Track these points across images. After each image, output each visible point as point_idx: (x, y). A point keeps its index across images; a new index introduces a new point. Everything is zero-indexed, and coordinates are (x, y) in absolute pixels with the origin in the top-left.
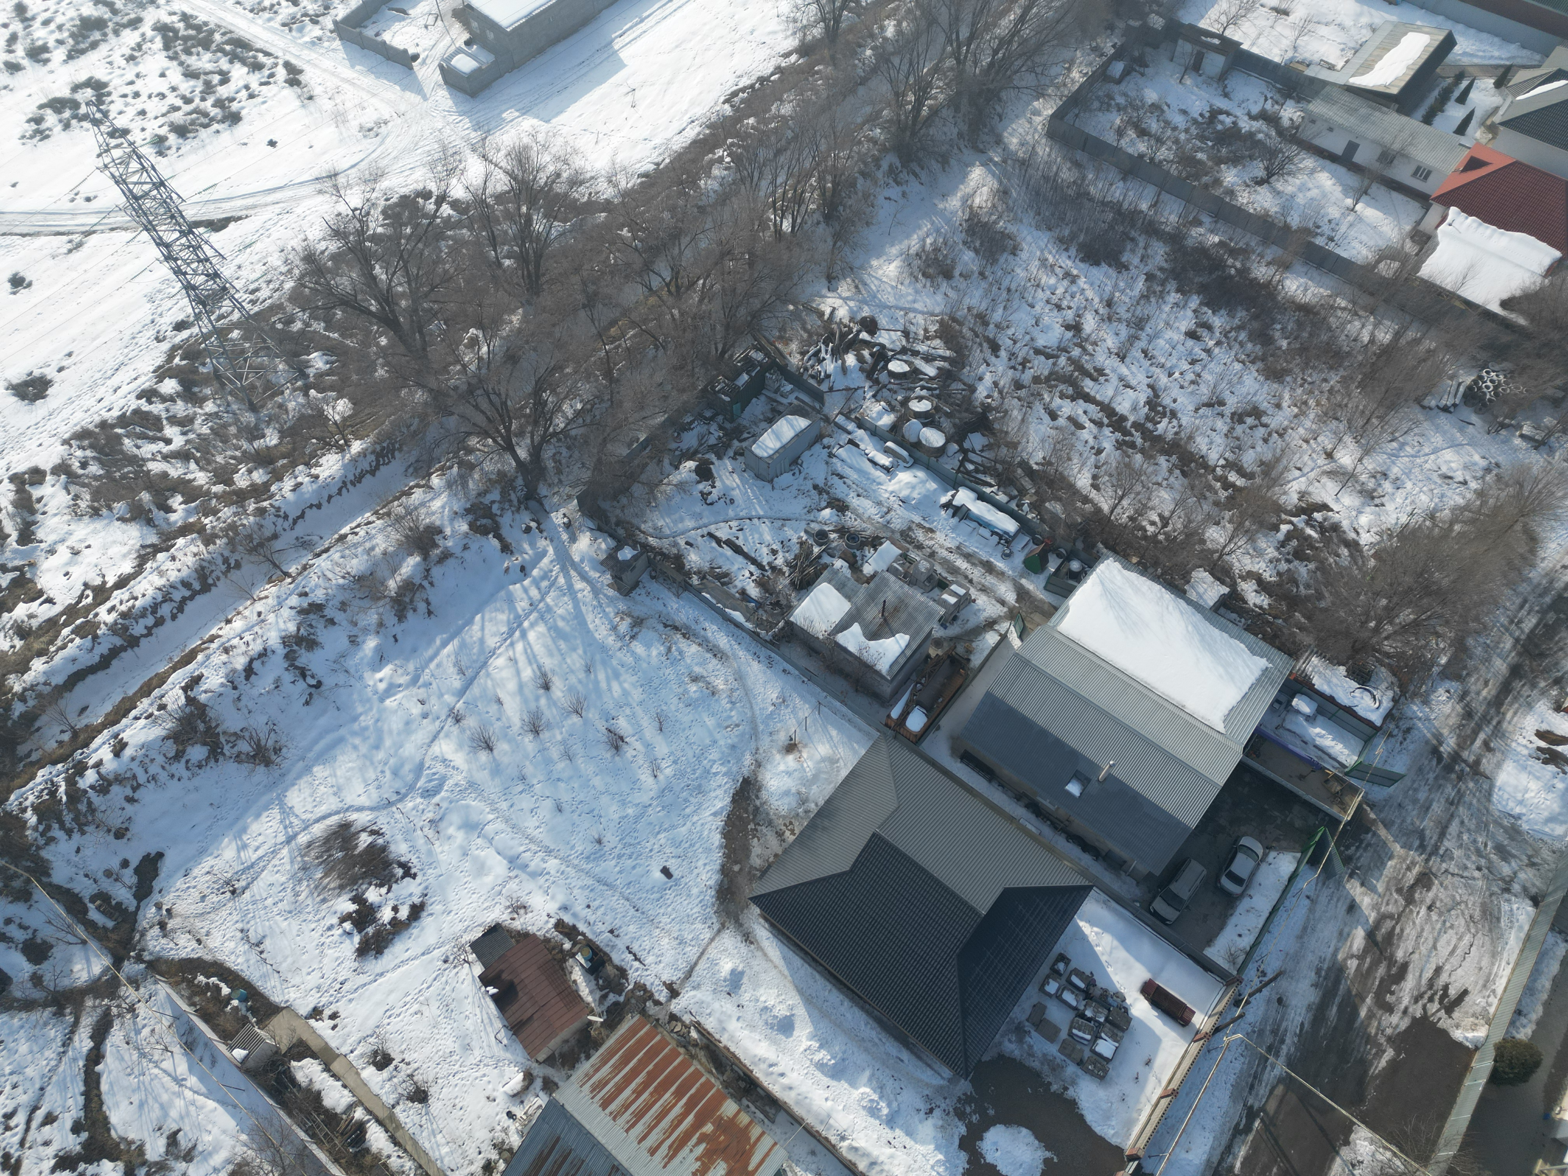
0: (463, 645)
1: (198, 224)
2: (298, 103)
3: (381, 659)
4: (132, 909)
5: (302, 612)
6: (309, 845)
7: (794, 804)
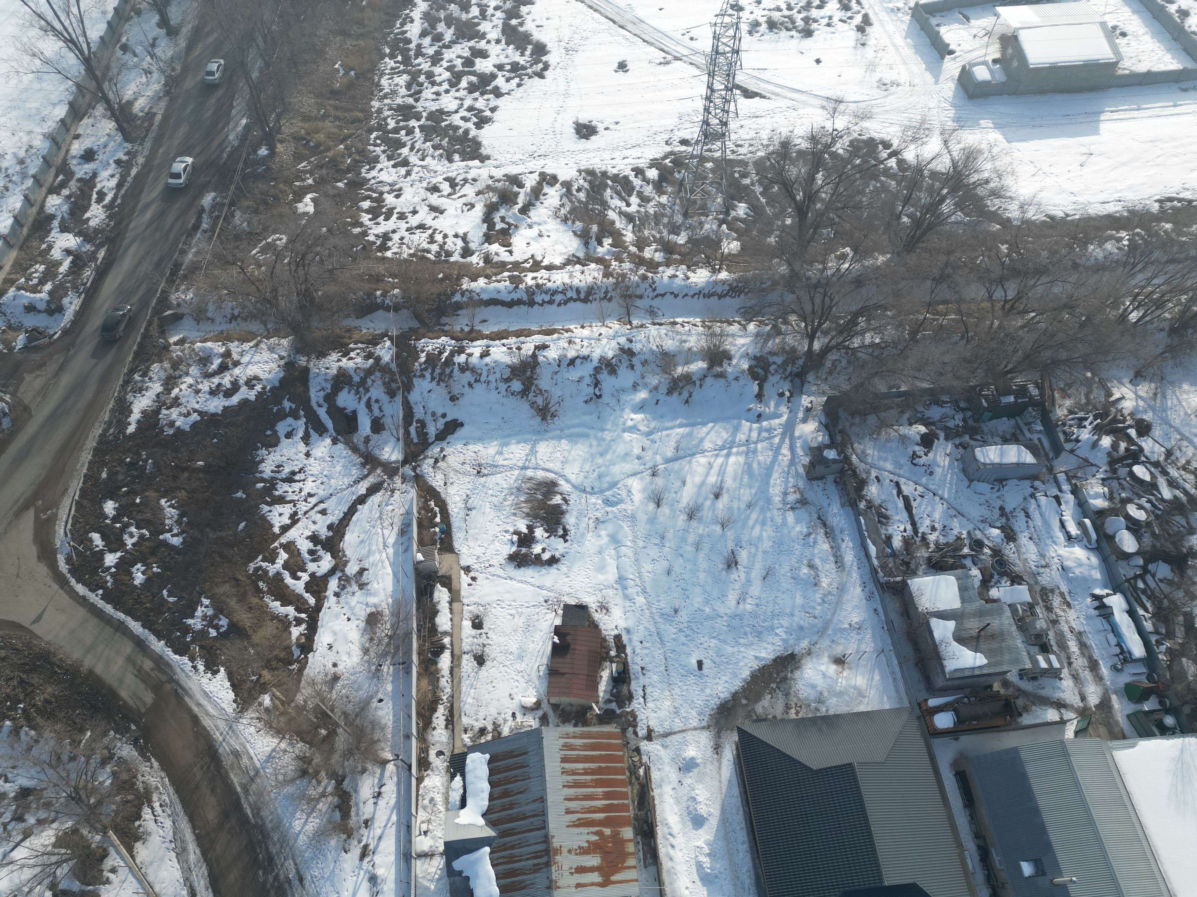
0: (690, 434)
1: (738, 87)
2: (853, 44)
3: (641, 408)
4: (430, 441)
5: (622, 350)
6: (530, 479)
7: (812, 697)
